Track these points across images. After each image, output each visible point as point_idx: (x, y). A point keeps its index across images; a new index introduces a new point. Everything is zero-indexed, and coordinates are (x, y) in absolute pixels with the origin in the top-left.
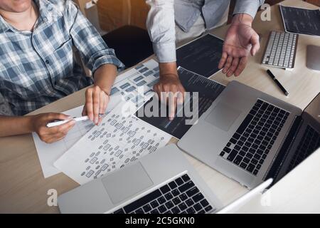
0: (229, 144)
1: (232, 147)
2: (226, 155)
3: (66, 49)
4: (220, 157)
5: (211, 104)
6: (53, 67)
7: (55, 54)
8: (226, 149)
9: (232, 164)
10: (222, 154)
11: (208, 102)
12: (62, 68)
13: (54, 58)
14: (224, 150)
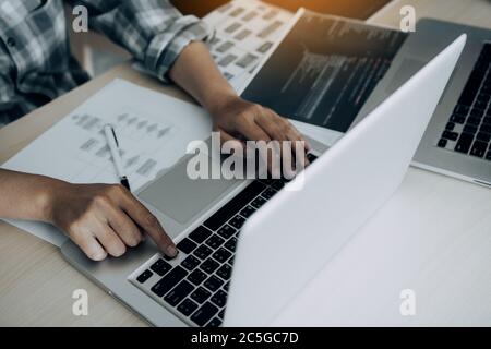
0: (450, 126)
1: (459, 129)
2: (451, 144)
3: (53, 10)
4: (440, 149)
5: (388, 66)
6: (26, 54)
7: (28, 23)
8: (448, 135)
9: (468, 158)
10: (442, 144)
11: (380, 65)
12: (44, 54)
13: (26, 32)
14: (443, 136)
